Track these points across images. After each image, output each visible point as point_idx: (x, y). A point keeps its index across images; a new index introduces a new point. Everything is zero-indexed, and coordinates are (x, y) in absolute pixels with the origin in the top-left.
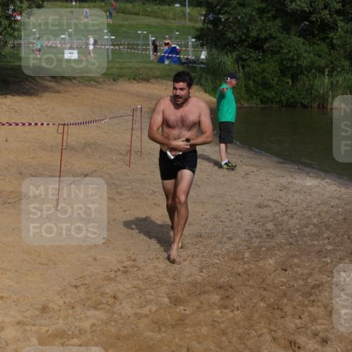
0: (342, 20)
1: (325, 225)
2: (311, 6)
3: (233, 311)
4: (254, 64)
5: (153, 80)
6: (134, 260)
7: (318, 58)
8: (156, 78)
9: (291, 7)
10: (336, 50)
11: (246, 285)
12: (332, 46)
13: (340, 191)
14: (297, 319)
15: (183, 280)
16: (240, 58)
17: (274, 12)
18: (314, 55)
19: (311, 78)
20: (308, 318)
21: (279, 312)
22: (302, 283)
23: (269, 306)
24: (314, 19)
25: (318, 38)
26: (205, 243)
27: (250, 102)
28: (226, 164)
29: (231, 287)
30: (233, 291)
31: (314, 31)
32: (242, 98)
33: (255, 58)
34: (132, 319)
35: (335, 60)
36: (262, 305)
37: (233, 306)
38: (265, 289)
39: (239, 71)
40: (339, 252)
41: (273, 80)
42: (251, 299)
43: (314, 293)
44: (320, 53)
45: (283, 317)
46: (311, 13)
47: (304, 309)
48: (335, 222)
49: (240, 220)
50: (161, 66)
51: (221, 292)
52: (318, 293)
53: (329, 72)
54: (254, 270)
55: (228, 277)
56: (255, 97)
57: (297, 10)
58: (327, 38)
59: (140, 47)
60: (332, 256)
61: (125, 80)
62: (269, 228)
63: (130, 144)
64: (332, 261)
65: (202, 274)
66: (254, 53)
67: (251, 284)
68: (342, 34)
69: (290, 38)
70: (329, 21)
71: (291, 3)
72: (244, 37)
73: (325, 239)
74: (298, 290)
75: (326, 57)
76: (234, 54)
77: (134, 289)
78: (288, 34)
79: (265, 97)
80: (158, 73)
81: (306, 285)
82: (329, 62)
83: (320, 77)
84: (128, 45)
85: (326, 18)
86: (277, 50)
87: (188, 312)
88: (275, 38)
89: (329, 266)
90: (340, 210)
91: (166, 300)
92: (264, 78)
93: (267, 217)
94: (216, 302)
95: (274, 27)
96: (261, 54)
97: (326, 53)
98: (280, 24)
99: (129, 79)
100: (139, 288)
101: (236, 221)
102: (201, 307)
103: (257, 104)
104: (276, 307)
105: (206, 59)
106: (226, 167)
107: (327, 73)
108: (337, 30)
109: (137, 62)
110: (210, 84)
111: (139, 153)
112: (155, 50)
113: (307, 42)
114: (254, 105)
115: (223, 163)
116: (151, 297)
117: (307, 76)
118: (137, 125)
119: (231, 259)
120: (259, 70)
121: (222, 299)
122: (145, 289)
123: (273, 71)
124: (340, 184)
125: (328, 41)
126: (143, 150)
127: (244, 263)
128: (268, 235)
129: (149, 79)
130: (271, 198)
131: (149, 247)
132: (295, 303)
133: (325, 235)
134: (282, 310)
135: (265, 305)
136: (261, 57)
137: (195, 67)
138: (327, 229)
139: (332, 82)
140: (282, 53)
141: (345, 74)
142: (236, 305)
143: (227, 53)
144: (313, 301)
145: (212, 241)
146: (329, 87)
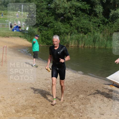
0: (75, 16)
1: (68, 86)
2: (64, 12)
3: (36, 115)
4: (44, 32)
5: (10, 37)
6: (3, 98)
7: (66, 29)
8: (11, 36)
9: (57, 12)
10: (73, 27)
11: (41, 106)
12: (71, 25)
13: (73, 75)
14: (58, 117)
15: (20, 104)
16: (40, 29)
17: (51, 14)
18: (65, 28)
19: (64, 36)
20: (62, 117)
21: (52, 115)
22: (60, 105)
23: (49, 113)
24: (65, 16)
25: (66, 23)
26: (27, 92)
27: (43, 44)
28: (35, 65)
29: (36, 107)
30: (36, 108)
31: (65, 20)
32: (40, 43)
33: (45, 29)
34: (3, 117)
35: (72, 30)
36: (46, 113)
37: (36, 113)
38: (47, 107)
39: (39, 34)
40: (73, 95)
41: (51, 37)
42: (42, 111)
43: (64, 109)
44: (67, 28)
45: (53, 117)
46: (64, 14)
47: (61, 114)
48: (72, 85)
49: (39, 84)
50: (13, 32)
51: (33, 108)
52: (65, 109)
53: (70, 34)
54: (44, 101)
55: (35, 103)
56: (44, 43)
57: (60, 13)
58: (70, 22)
59: (6, 26)
60: (70, 96)
61: (1, 37)
62: (49, 87)
63: (2, 58)
64: (70, 98)
65: (26, 102)
66: (45, 28)
67: (43, 106)
68: (75, 21)
69: (57, 22)
70: (70, 17)
71: (58, 10)
72: (41, 22)
73: (68, 91)
74: (58, 108)
75: (69, 29)
76: (38, 28)
77: (3, 107)
78: (56, 21)
79: (48, 43)
80: (12, 35)
81: (61, 106)
82: (70, 31)
83: (67, 36)
84: (2, 25)
85: (69, 16)
86: (52, 26)
87: (21, 115)
88: (52, 22)
89: (69, 100)
90: (73, 81)
91: (14, 111)
92: (48, 36)
93: (48, 83)
94: (31, 112)
95: (52, 19)
96: (47, 28)
97: (69, 28)
98: (54, 18)
99: (2, 37)
100: (5, 107)
101: (38, 85)
102: (26, 114)
103: (45, 45)
104: (51, 113)
105: (28, 30)
106: (34, 66)
107: (69, 34)
108: (73, 20)
109: (5, 31)
110: (29, 38)
111: (5, 62)
112: (11, 27)
113: (63, 24)
114: (44, 45)
115: (34, 65)
116: (9, 110)
117: (63, 36)
118: (5, 52)
119: (36, 97)
120: (46, 33)
121: (33, 111)
122: (7, 108)
123: (51, 34)
124: (74, 72)
125: (70, 23)
126: (7, 61)
127: (40, 99)
128: (49, 89)
129: (9, 36)
130: (50, 77)
131: (8, 93)
132: (57, 112)
133: (68, 89)
134: (53, 114)
135: (47, 113)
136: (47, 29)
137: (24, 33)
138: (69, 87)
139: (71, 38)
140: (54, 28)
141: (76, 35)
142: (38, 113)
143: (35, 28)
144: (64, 111)
145: (29, 91)
146: (70, 39)
